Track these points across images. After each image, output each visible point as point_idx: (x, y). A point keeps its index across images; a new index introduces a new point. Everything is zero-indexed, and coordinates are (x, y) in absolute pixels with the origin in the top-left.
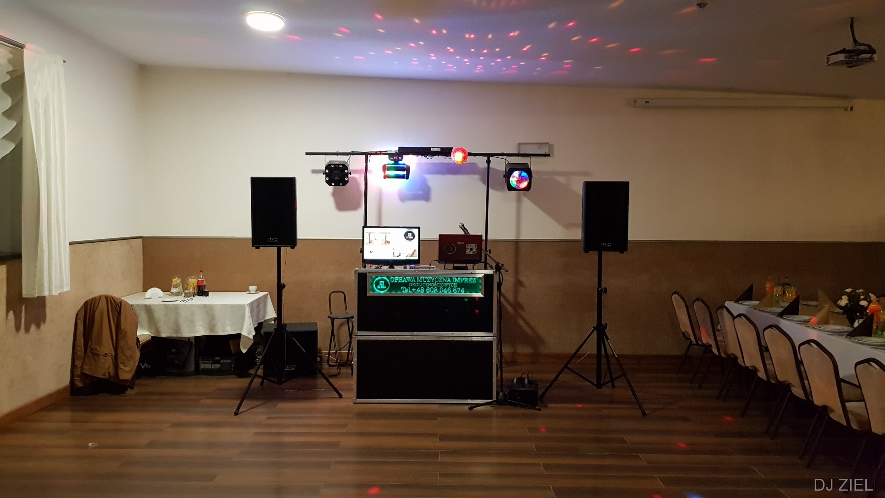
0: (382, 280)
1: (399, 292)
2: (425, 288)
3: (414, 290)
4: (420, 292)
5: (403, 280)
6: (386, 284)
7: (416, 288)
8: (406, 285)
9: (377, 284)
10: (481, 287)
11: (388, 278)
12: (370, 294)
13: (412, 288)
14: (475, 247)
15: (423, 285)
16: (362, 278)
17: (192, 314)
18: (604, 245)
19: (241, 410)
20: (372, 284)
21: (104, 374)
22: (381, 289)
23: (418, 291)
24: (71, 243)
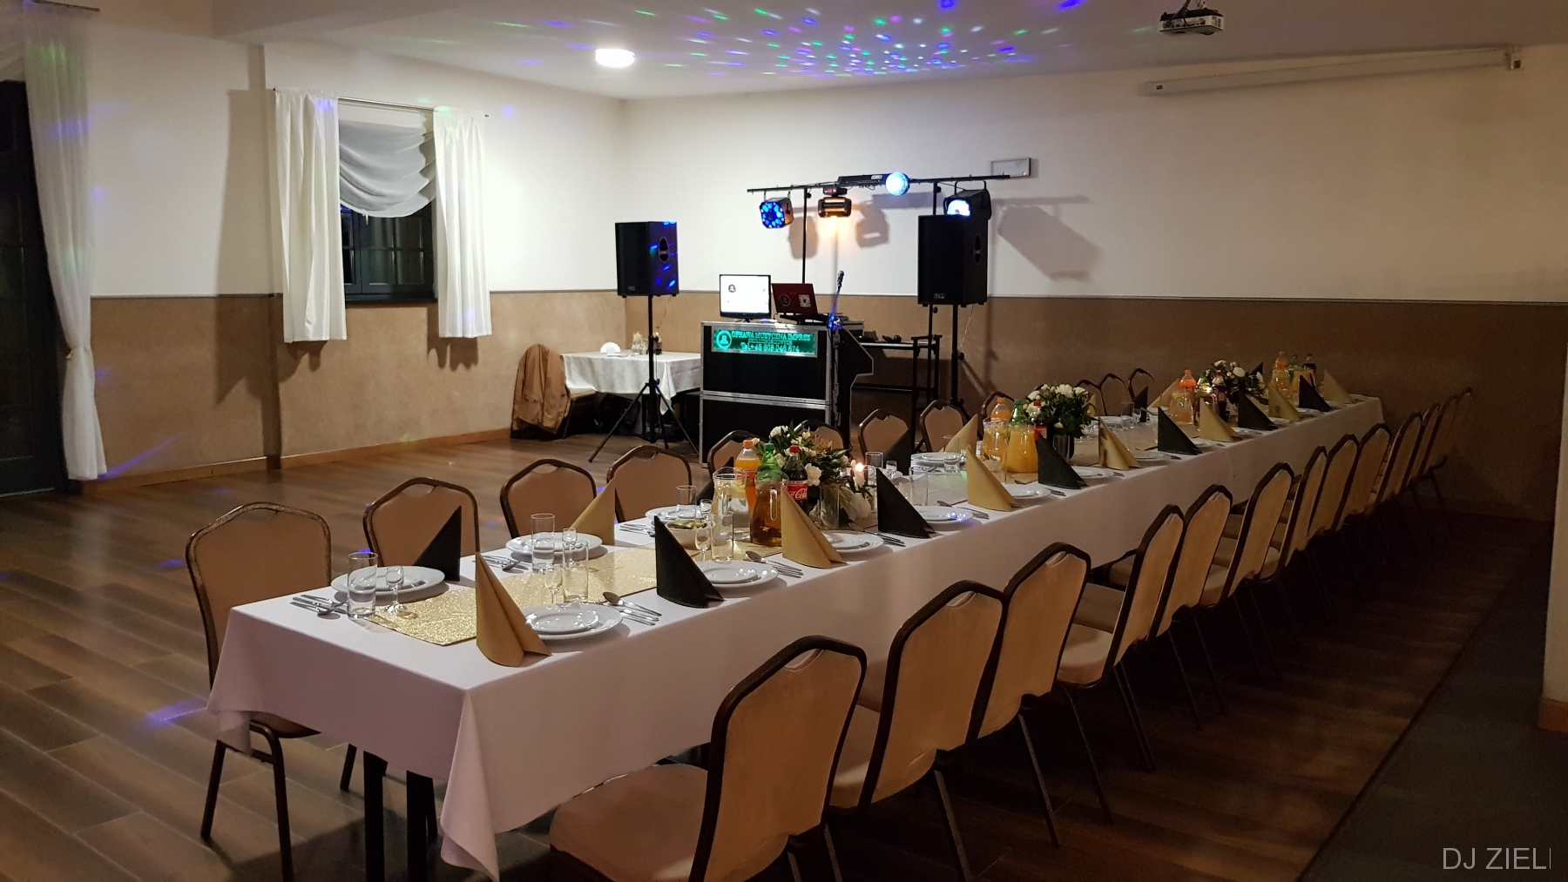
0: (725, 334)
1: (740, 349)
2: (763, 345)
3: (752, 346)
4: (758, 350)
5: (744, 335)
6: (728, 339)
7: (755, 345)
8: (746, 341)
9: (720, 339)
10: (815, 346)
11: (730, 332)
12: (714, 349)
13: (751, 344)
14: (807, 298)
15: (762, 343)
16: (708, 332)
17: (623, 370)
18: (937, 296)
19: (595, 459)
20: (715, 339)
21: (533, 420)
22: (724, 345)
23: (756, 348)
24: (491, 293)
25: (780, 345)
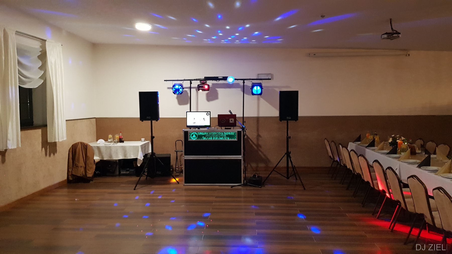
0: (194, 134)
1: (202, 139)
2: (213, 137)
4: (211, 139)
5: (203, 134)
6: (196, 136)
7: (209, 137)
8: (205, 136)
9: (192, 136)
10: (236, 136)
11: (197, 133)
12: (189, 140)
13: (207, 137)
14: (233, 120)
15: (211, 136)
16: (186, 133)
17: (117, 150)
18: (288, 118)
19: (136, 188)
20: (190, 136)
22: (194, 138)
24: (66, 121)
25: (220, 137)
